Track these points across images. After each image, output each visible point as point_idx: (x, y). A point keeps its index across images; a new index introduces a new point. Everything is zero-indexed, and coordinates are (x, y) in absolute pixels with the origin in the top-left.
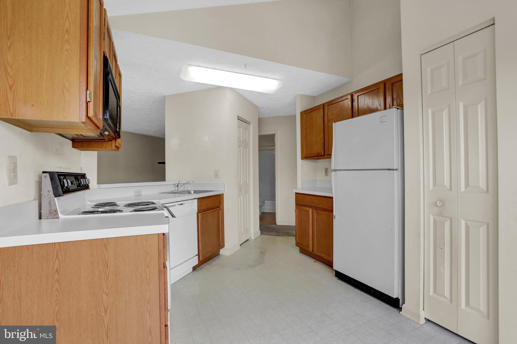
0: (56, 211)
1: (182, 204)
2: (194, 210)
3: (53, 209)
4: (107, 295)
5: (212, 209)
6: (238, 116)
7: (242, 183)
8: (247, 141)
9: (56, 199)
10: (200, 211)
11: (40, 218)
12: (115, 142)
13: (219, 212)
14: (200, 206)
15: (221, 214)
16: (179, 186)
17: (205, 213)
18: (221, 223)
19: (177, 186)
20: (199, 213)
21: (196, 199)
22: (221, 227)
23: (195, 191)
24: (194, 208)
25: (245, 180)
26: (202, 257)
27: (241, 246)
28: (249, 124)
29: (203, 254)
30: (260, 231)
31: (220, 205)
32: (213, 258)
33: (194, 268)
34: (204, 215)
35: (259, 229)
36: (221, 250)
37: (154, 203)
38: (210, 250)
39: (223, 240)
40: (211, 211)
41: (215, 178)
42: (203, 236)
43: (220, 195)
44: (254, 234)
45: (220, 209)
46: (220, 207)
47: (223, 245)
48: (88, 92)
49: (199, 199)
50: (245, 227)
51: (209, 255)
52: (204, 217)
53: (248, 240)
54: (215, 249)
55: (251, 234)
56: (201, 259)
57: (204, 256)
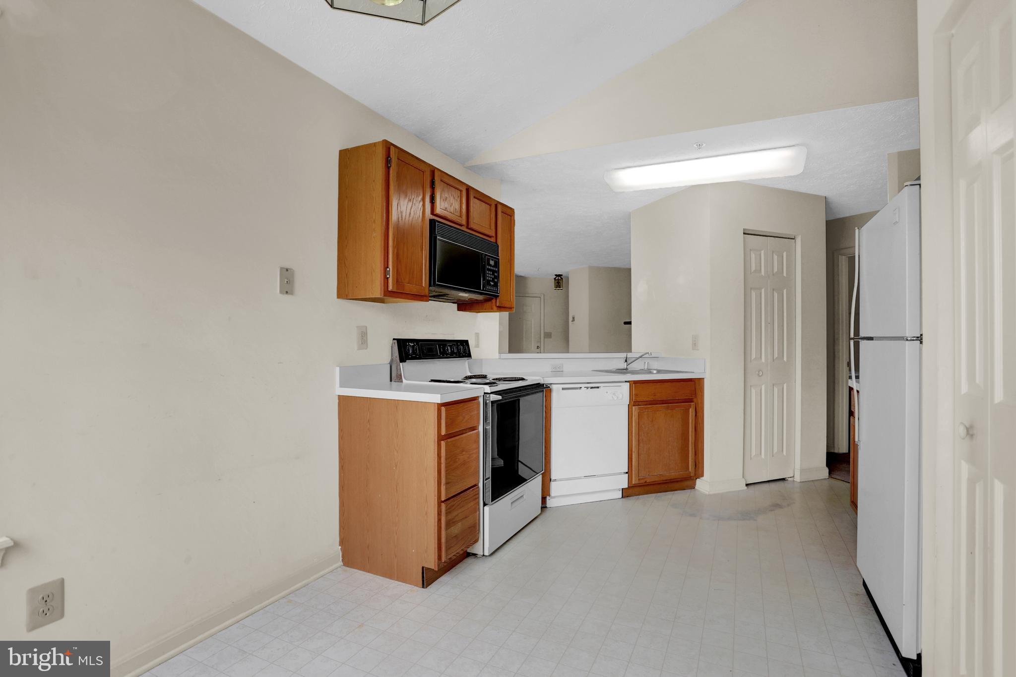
0: (401, 375)
1: (598, 387)
2: (621, 399)
3: (399, 373)
4: (397, 452)
5: (669, 404)
6: (744, 229)
7: (763, 360)
8: (785, 275)
9: (401, 364)
10: (635, 402)
11: (391, 381)
12: (495, 301)
13: (687, 411)
14: (636, 395)
15: (696, 415)
16: (629, 362)
17: (649, 407)
18: (692, 432)
19: (626, 361)
20: (634, 406)
21: (626, 381)
22: (692, 438)
23: (659, 372)
24: (621, 395)
25: (776, 355)
26: (639, 479)
27: (752, 487)
28: (793, 239)
29: (640, 475)
30: (827, 470)
31: (691, 398)
32: (676, 490)
33: (626, 493)
34: (647, 410)
35: (827, 465)
36: (698, 481)
37: (523, 379)
38: (659, 472)
39: (699, 462)
40: (664, 406)
41: (693, 349)
42: (641, 445)
43: (692, 381)
44: (800, 470)
45: (690, 406)
46: (690, 402)
47: (698, 472)
48: (388, 269)
49: (636, 382)
50: (774, 453)
51: (656, 480)
52: (645, 413)
53: (783, 479)
54: (674, 474)
55: (795, 470)
56: (637, 482)
57: (643, 479)
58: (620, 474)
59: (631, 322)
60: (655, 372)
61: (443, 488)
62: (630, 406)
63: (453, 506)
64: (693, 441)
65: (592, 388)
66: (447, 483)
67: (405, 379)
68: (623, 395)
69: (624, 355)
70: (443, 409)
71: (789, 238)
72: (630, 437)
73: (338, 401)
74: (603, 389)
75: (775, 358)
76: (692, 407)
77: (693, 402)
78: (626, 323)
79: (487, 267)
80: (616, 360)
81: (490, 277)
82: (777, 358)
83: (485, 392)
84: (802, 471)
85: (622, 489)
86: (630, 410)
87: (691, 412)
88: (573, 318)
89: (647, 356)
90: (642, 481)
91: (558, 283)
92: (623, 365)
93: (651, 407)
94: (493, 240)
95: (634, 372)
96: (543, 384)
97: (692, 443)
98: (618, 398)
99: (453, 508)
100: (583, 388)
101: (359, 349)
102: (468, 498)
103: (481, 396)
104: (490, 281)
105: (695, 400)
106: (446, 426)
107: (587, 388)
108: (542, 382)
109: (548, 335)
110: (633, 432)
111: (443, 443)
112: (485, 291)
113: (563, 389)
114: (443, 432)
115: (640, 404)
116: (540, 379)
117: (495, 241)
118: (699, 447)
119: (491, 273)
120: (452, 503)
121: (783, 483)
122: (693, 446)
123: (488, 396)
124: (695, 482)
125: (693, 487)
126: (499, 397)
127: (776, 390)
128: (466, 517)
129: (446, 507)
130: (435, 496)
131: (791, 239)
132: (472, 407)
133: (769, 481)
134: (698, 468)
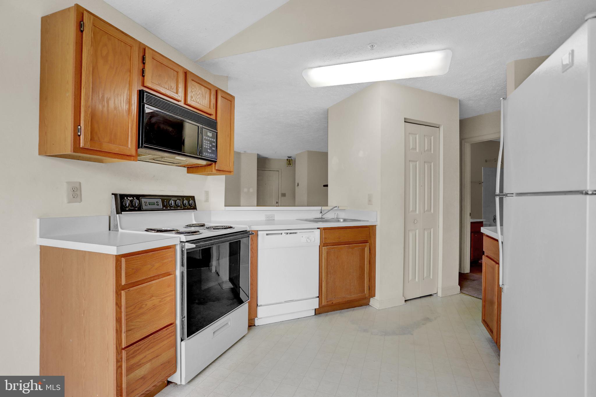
0: (117, 225)
1: (296, 233)
2: (314, 241)
4: (85, 300)
6: (405, 119)
7: (417, 212)
8: (432, 152)
9: (117, 215)
10: (324, 244)
11: (110, 230)
12: (215, 166)
13: (363, 250)
14: (325, 238)
15: (370, 252)
16: (323, 213)
17: (335, 247)
18: (367, 264)
19: (321, 212)
20: (323, 246)
21: (318, 228)
22: (367, 269)
23: (345, 220)
24: (313, 239)
25: (426, 209)
26: (327, 302)
27: (409, 302)
28: (438, 127)
29: (328, 298)
30: (459, 287)
31: (366, 240)
32: (356, 307)
33: (318, 312)
34: (333, 250)
35: (459, 285)
36: (371, 299)
37: (231, 227)
38: (342, 296)
39: (372, 287)
40: (347, 246)
41: (369, 204)
42: (329, 276)
43: (367, 227)
44: (442, 289)
45: (366, 246)
46: (366, 243)
47: (372, 294)
48: (79, 127)
49: (325, 229)
50: (424, 277)
51: (340, 301)
52: (332, 252)
53: (431, 295)
54: (353, 296)
55: (438, 288)
56: (326, 303)
57: (330, 301)
58: (313, 298)
59: (328, 185)
60: (342, 220)
61: (124, 335)
62: (321, 247)
63: (138, 350)
64: (368, 272)
65: (291, 233)
66: (127, 331)
67: (122, 228)
68: (315, 239)
69: (320, 208)
70: (123, 260)
71: (435, 127)
72: (321, 270)
73: (39, 250)
74: (300, 234)
75: (425, 210)
76: (367, 246)
77: (368, 243)
78: (324, 186)
79: (205, 137)
80: (314, 212)
81: (208, 146)
82: (427, 210)
83: (182, 240)
84: (443, 289)
85: (315, 309)
86: (321, 249)
87: (367, 250)
88: (298, 184)
89: (336, 208)
90: (330, 303)
91: (289, 162)
92: (319, 216)
93: (337, 247)
94: (213, 117)
95: (327, 221)
96: (249, 231)
97: (367, 273)
98: (311, 241)
99: (138, 352)
100: (283, 234)
101: (69, 202)
102: (159, 338)
103: (178, 244)
104: (208, 149)
105: (369, 241)
106: (126, 277)
107: (287, 234)
108: (248, 229)
109: (284, 195)
110: (323, 266)
111: (123, 293)
112: (203, 157)
113: (267, 234)
114: (123, 282)
115: (328, 245)
116: (247, 228)
117: (214, 118)
118: (372, 275)
119: (209, 143)
120: (137, 348)
121: (430, 298)
122: (368, 275)
123: (183, 244)
124: (370, 300)
125: (367, 304)
126: (193, 246)
127: (426, 233)
128: (157, 356)
129: (127, 354)
130: (114, 345)
131: (437, 127)
132: (165, 255)
133: (420, 297)
134: (371, 290)
